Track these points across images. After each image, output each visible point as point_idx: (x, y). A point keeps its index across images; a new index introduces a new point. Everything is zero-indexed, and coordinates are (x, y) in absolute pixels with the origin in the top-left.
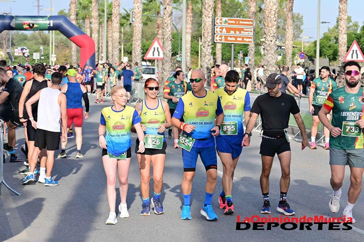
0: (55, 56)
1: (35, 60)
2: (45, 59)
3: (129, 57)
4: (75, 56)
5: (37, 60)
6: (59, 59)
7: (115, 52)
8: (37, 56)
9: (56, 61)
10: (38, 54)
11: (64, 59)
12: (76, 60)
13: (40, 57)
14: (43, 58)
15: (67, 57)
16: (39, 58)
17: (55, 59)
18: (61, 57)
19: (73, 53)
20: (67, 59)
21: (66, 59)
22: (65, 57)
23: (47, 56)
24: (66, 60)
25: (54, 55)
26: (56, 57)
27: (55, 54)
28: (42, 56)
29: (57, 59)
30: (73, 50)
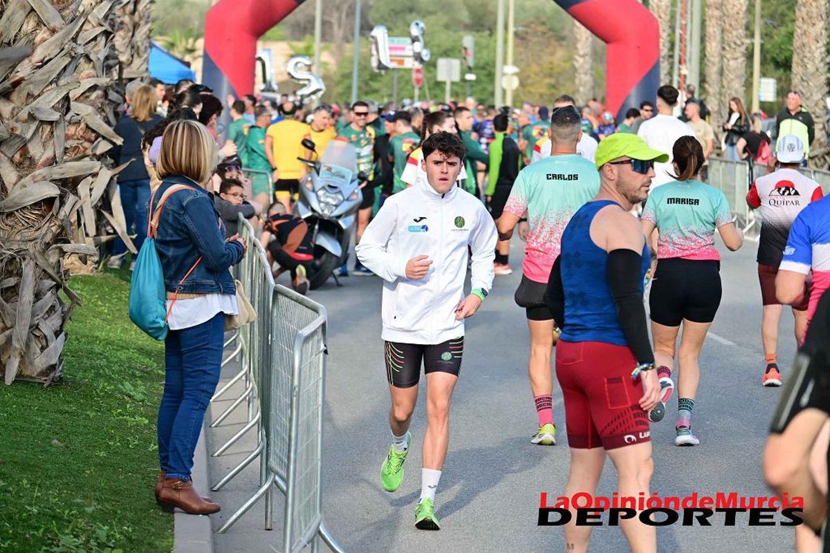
0: (515, 70)
1: (444, 83)
2: (478, 81)
3: (779, 80)
4: (586, 74)
5: (453, 83)
6: (529, 81)
7: (732, 63)
8: (450, 71)
9: (517, 90)
10: (456, 63)
11: (548, 81)
12: (588, 86)
13: (463, 73)
14: (471, 77)
15: (560, 74)
16: (457, 78)
17: (515, 83)
18: (536, 74)
19: (581, 60)
20: (558, 82)
21: (552, 81)
22: (551, 76)
23: (484, 72)
24: (553, 86)
25: (510, 69)
26: (517, 74)
27: (515, 63)
28: (470, 70)
29: (522, 84)
30: (582, 53)
